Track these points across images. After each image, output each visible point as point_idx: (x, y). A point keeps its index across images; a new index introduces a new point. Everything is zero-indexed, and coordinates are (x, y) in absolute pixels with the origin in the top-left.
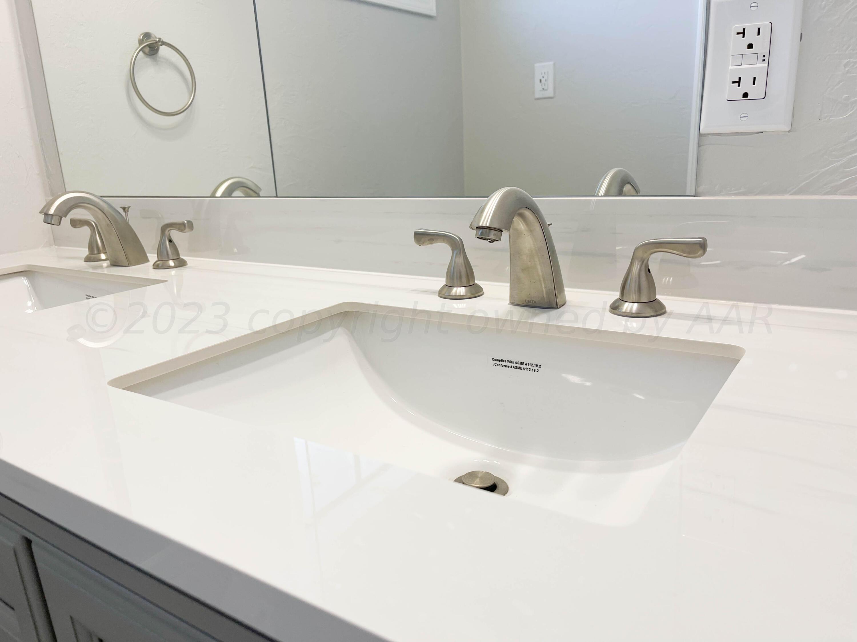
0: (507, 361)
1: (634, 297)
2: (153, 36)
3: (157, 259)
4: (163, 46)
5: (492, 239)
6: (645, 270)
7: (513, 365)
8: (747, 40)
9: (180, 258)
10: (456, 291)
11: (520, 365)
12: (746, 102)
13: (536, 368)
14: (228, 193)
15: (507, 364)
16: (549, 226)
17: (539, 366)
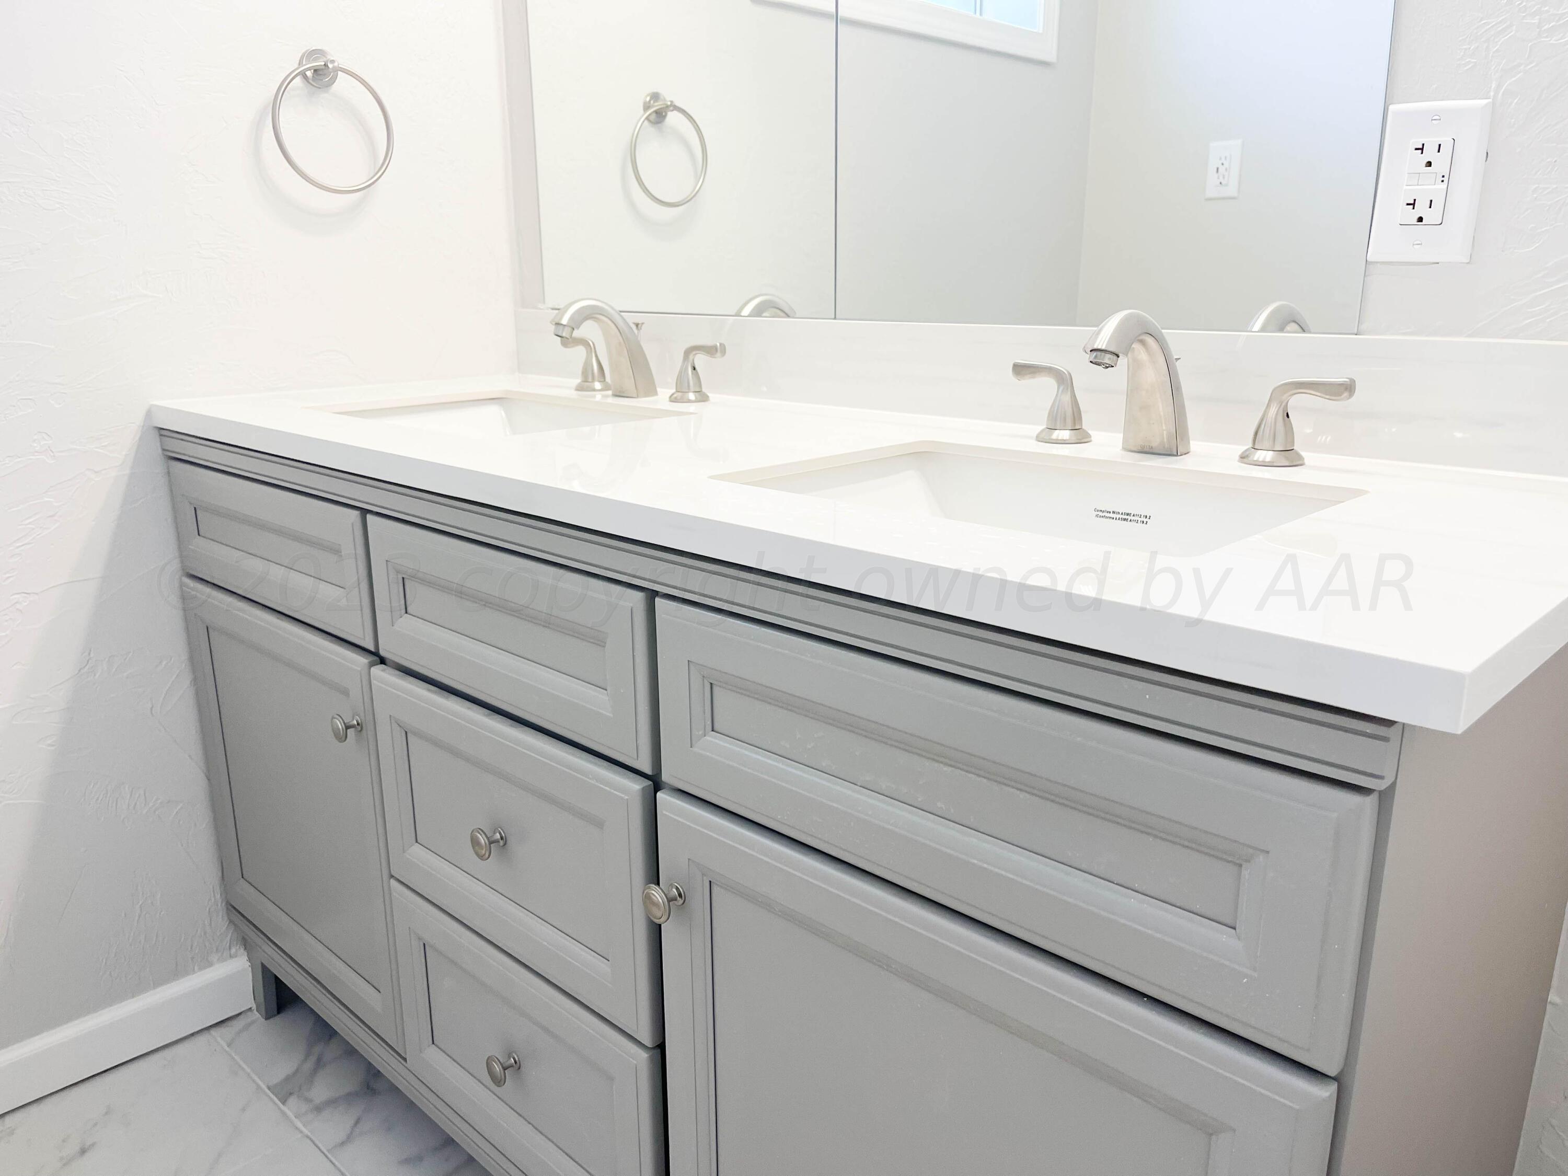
0: (1111, 512)
1: (1267, 444)
2: (662, 97)
3: (674, 391)
4: (675, 112)
5: (1107, 364)
6: (1283, 413)
7: (1118, 516)
8: (1426, 157)
9: (701, 391)
10: (1058, 436)
11: (1126, 517)
12: (1420, 227)
13: (1145, 520)
14: (758, 312)
15: (1112, 515)
16: (1176, 361)
17: (1148, 517)
